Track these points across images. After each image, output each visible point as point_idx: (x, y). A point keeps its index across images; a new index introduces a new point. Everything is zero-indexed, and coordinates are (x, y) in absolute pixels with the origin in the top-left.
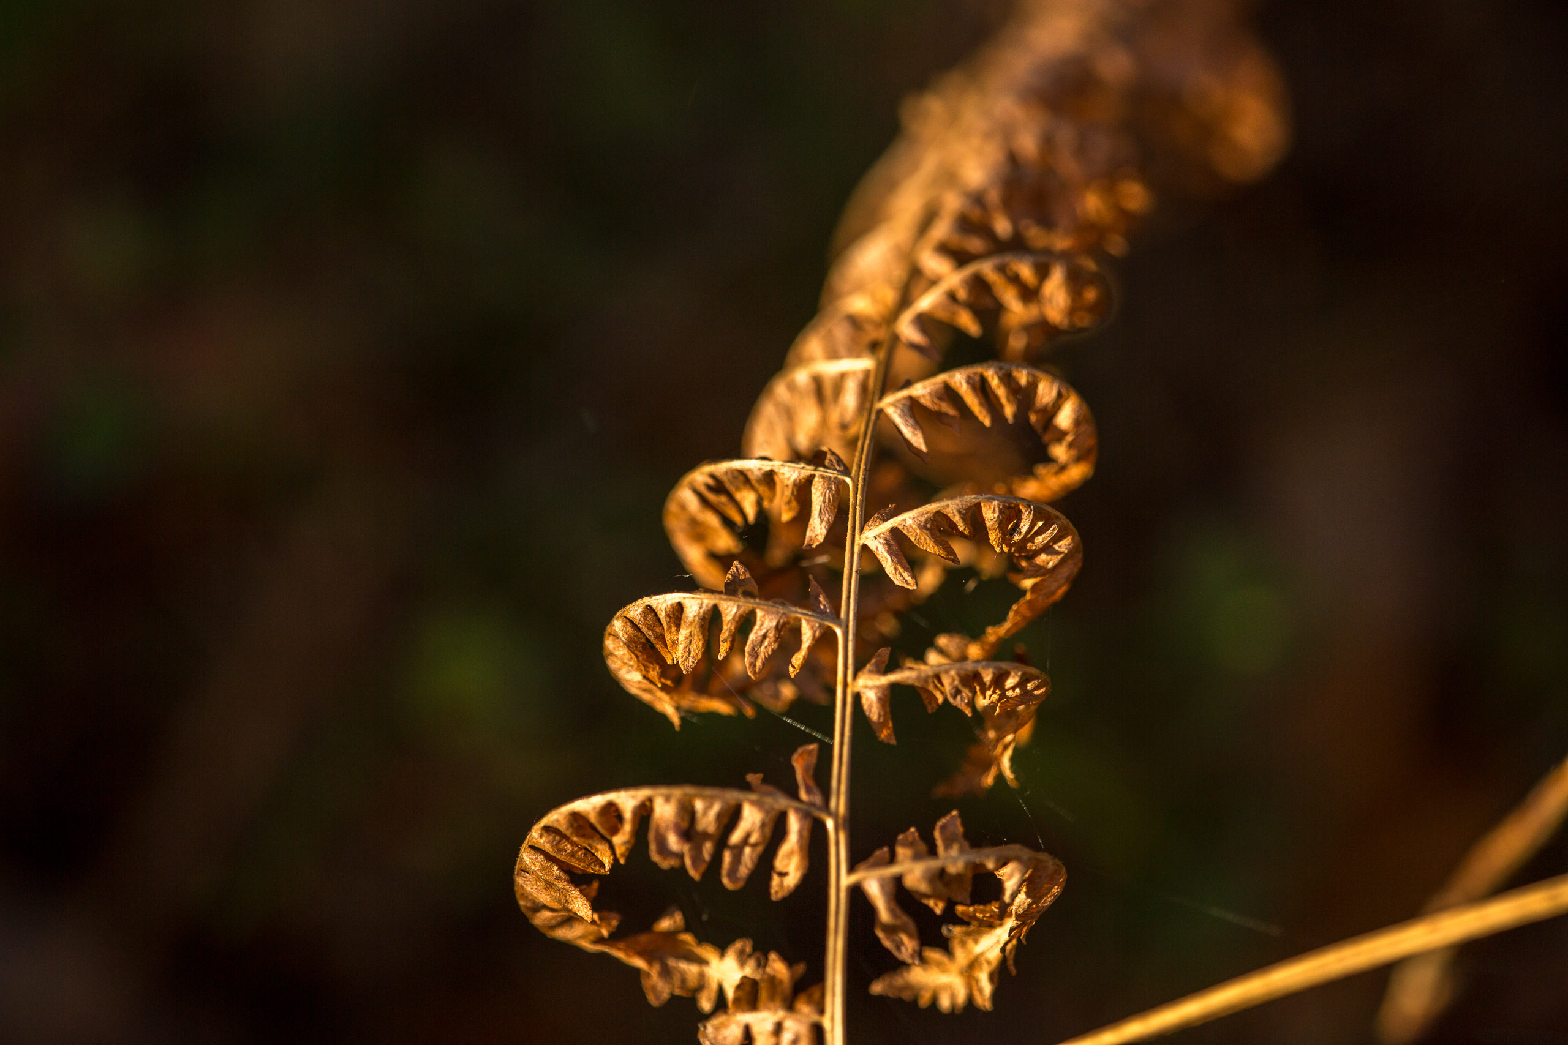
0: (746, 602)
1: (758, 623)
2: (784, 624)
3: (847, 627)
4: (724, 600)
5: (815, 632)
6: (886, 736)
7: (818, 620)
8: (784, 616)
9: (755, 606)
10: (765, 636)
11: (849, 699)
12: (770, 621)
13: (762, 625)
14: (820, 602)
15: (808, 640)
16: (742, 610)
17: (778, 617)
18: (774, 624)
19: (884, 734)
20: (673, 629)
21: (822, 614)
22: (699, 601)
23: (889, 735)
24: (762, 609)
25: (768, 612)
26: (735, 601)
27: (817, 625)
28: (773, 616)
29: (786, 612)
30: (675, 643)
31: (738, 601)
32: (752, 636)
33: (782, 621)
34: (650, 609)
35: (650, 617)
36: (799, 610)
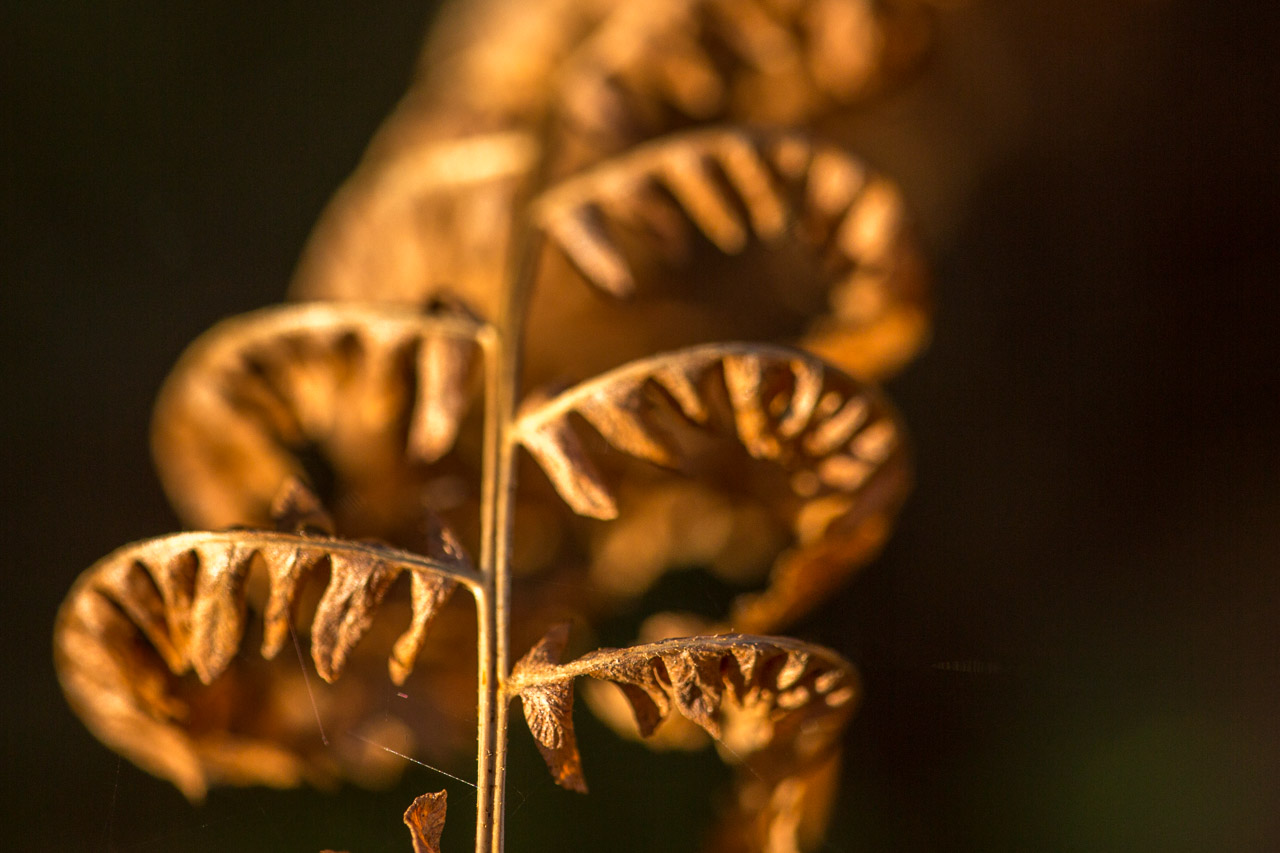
0: (312, 543)
1: (335, 580)
2: (382, 580)
3: (493, 585)
4: (273, 541)
5: (436, 594)
6: (568, 777)
7: (442, 573)
8: (380, 567)
9: (328, 549)
10: (347, 606)
11: (501, 710)
12: (357, 577)
13: (341, 584)
14: (442, 543)
15: (425, 608)
16: (305, 557)
17: (370, 570)
18: (364, 581)
19: (566, 774)
20: (184, 601)
21: (448, 562)
22: (228, 546)
23: (573, 777)
24: (341, 556)
25: (351, 561)
26: (292, 542)
27: (440, 581)
28: (362, 567)
29: (384, 559)
30: (186, 629)
31: (298, 542)
32: (325, 607)
33: (376, 575)
34: (141, 570)
35: (142, 585)
36: (408, 556)
